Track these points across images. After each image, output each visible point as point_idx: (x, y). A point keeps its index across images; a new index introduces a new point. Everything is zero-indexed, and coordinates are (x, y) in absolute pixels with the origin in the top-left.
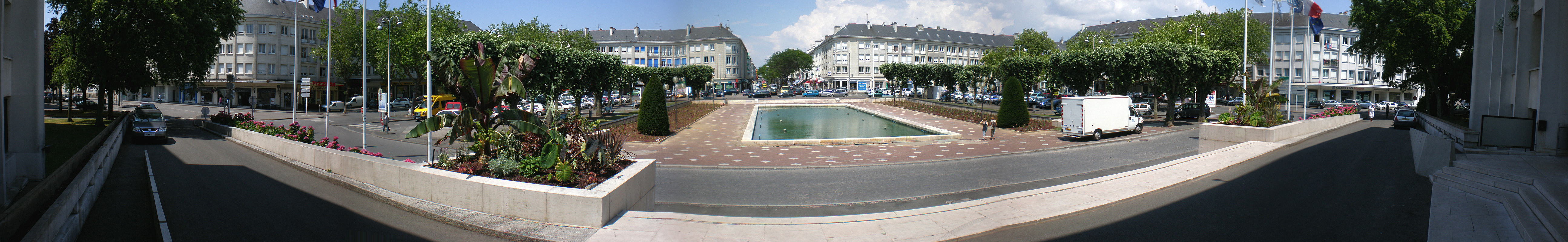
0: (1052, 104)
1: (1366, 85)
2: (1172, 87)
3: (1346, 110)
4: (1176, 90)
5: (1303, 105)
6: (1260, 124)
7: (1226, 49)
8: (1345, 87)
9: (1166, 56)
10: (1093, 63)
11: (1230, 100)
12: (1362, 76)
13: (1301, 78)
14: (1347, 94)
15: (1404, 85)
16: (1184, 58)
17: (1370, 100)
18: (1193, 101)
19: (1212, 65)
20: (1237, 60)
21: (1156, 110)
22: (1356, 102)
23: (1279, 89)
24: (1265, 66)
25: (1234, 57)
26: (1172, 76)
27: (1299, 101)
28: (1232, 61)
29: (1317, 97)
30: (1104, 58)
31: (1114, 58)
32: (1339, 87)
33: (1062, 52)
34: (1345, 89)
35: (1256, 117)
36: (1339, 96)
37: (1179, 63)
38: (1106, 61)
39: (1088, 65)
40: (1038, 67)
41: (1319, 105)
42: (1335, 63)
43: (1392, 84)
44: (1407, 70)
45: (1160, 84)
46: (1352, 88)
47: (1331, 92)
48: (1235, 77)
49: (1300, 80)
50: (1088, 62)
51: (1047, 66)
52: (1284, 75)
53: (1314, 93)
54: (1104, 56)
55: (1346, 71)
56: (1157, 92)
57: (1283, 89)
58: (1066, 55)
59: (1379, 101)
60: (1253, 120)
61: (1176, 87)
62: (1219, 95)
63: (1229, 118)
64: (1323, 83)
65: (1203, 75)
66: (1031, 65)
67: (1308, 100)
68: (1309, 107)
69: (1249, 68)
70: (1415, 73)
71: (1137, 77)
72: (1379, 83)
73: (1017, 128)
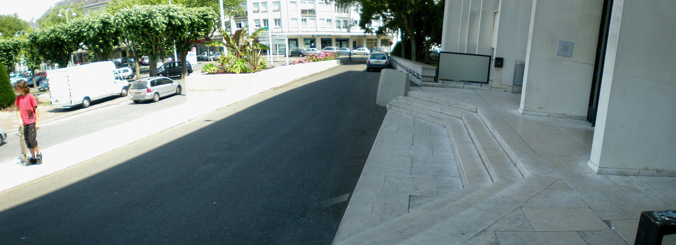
0: (34, 82)
1: (343, 33)
2: (151, 47)
3: (326, 55)
4: (156, 51)
5: (285, 55)
6: (244, 71)
7: (202, 6)
8: (324, 36)
9: (142, 19)
10: (70, 35)
11: (210, 55)
12: (339, 24)
13: (280, 28)
14: (326, 42)
15: (380, 31)
16: (161, 20)
17: (348, 46)
18: (174, 60)
19: (189, 22)
20: (214, 15)
21: (138, 72)
22: (335, 49)
23: (259, 40)
24: (243, 18)
25: (210, 12)
26: (151, 37)
27: (280, 51)
28: (210, 17)
29: (297, 46)
30: (81, 29)
31: (91, 28)
32: (318, 36)
33: (38, 31)
34: (324, 37)
35: (239, 64)
36: (319, 44)
37: (157, 25)
38: (84, 32)
39: (66, 38)
40: (16, 48)
41: (300, 53)
42: (312, 11)
43: (368, 30)
44: (384, 17)
45: (139, 47)
46: (330, 36)
47: (311, 41)
48: (213, 33)
49: (280, 30)
50: (65, 35)
51: (25, 46)
52: (262, 26)
53: (295, 42)
54: (81, 26)
55: (324, 19)
56: (138, 55)
57: (263, 39)
58: (43, 31)
59: (356, 47)
60: (236, 67)
61: (156, 47)
62: (199, 52)
63: (212, 69)
64: (303, 32)
65: (182, 33)
66: (10, 47)
67: (289, 50)
68: (291, 56)
69: (227, 22)
70: (391, 19)
71: (116, 43)
72: (357, 31)
73: (6, 109)
